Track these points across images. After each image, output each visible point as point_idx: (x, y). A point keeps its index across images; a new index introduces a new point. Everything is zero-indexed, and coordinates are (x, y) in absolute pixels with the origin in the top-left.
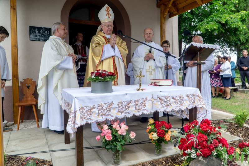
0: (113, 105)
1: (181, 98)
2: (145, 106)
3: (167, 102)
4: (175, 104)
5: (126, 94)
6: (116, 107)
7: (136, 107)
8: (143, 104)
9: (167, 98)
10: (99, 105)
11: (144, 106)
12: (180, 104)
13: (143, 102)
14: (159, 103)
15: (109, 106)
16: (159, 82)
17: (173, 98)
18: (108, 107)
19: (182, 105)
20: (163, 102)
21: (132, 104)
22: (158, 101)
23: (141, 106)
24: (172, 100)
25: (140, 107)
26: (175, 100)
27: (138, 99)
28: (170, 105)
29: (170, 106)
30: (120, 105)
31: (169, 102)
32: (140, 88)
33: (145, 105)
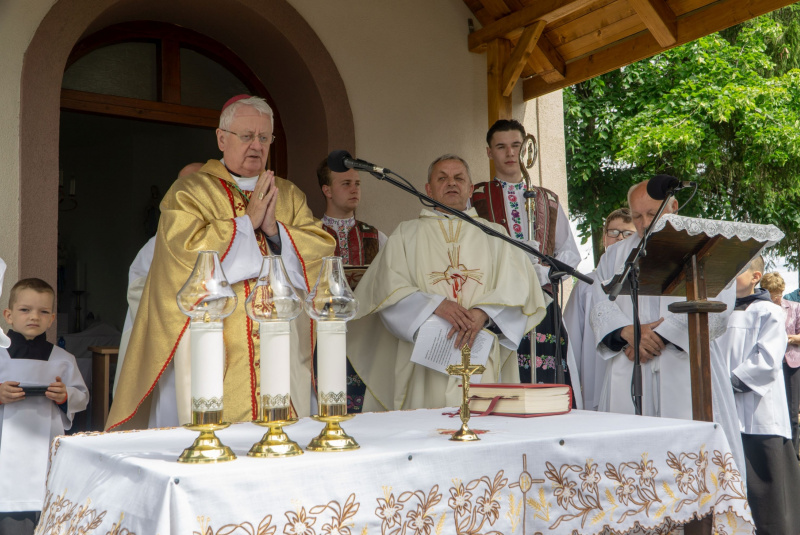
0: (355, 512)
1: (647, 474)
2: (496, 517)
3: (586, 492)
4: (617, 502)
5: (410, 458)
6: (375, 524)
7: (460, 519)
8: (488, 507)
9: (586, 474)
10: (291, 515)
11: (492, 517)
12: (637, 499)
13: (488, 496)
14: (551, 497)
15: (341, 518)
16: (515, 398)
17: (612, 473)
18: (336, 522)
19: (646, 504)
20: (567, 493)
21: (442, 507)
22: (546, 490)
23: (479, 516)
24: (607, 483)
25: (474, 520)
26: (616, 484)
27: (465, 480)
28: (599, 506)
29: (596, 511)
30: (389, 512)
31: (594, 495)
32: (466, 429)
33: (495, 512)
